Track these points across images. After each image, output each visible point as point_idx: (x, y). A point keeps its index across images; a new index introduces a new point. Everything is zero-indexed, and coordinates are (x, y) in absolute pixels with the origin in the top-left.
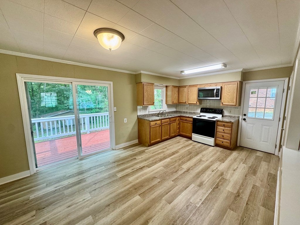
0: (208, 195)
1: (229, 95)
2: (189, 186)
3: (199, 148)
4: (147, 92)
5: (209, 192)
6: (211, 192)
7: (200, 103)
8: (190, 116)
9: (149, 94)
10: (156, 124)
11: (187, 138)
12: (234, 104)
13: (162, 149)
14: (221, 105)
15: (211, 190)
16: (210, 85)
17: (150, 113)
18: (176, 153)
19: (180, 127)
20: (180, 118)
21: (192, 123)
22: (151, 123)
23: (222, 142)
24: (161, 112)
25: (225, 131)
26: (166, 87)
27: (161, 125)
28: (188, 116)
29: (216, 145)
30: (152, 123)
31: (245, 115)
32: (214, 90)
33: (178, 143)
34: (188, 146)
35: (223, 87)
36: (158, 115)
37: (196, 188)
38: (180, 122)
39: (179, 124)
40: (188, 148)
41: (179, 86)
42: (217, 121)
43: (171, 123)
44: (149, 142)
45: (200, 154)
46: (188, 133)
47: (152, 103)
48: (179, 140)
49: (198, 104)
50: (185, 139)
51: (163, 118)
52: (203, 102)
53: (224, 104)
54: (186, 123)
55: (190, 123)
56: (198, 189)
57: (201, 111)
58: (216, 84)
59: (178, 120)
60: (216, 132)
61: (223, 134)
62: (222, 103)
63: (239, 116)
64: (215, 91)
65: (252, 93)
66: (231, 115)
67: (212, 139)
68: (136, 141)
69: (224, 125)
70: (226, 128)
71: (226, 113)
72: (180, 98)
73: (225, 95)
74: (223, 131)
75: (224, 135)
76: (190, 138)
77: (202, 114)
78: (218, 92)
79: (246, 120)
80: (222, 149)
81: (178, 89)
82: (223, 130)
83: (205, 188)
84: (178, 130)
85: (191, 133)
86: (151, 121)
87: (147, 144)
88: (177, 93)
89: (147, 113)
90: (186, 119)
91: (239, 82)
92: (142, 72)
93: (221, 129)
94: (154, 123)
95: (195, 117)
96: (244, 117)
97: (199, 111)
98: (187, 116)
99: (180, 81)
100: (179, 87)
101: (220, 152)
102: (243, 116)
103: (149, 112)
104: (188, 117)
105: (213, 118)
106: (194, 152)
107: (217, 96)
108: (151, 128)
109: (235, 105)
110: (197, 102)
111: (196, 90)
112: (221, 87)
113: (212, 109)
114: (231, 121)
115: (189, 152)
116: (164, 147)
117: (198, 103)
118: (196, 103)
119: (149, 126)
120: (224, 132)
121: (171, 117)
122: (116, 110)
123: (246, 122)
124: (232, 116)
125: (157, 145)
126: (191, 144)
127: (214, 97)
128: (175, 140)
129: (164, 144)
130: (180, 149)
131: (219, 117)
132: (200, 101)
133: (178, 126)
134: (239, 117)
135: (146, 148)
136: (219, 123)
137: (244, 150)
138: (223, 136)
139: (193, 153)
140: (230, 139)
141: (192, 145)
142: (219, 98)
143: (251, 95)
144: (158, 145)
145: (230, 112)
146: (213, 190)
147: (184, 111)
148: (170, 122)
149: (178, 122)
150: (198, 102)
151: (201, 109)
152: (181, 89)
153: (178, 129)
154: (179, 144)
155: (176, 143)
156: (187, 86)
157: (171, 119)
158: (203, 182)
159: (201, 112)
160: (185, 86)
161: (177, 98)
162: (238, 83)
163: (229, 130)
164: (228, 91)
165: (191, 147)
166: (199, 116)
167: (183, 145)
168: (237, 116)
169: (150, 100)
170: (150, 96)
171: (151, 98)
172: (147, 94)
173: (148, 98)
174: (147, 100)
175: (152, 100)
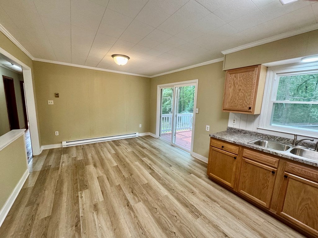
0: (80, 207)
2: (103, 196)
5: (81, 211)
6: (79, 213)
10: (224, 149)
15: (81, 216)
17: (261, 131)
30: (214, 142)
37: (95, 200)
47: (247, 109)
56: (93, 201)
83: (88, 210)
103: (258, 128)
122: (197, 112)
146: (78, 217)
158: (97, 214)
169: (242, 101)
170: (241, 94)
171: (245, 98)
172: (234, 90)
173: (234, 97)
174: (232, 101)
175: (246, 102)
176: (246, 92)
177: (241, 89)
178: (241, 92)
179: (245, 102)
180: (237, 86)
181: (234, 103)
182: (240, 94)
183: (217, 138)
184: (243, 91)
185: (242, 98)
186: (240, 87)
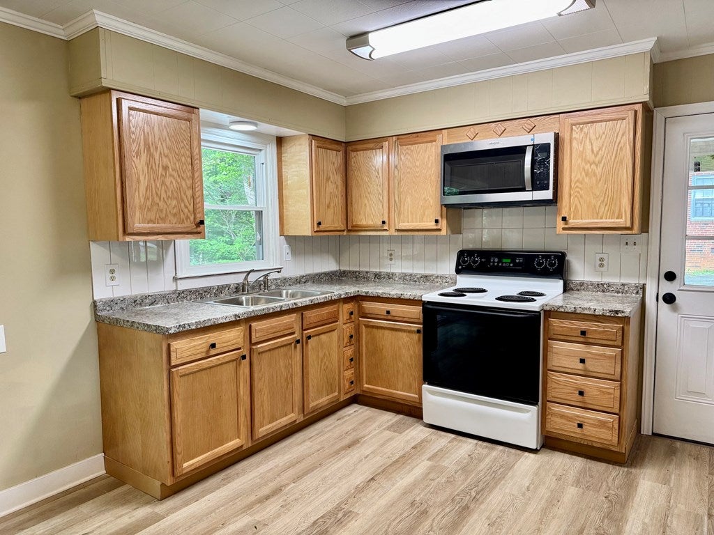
1: (595, 174)
3: (465, 470)
4: (151, 155)
7: (455, 228)
8: (409, 293)
9: (165, 168)
10: (213, 352)
11: (398, 412)
12: (624, 221)
13: (250, 507)
14: (559, 231)
16: (501, 126)
17: (183, 286)
18: (339, 522)
19: (358, 352)
20: (360, 308)
21: (419, 331)
22: (177, 345)
23: (580, 426)
24: (252, 278)
25: (591, 365)
26: (280, 141)
27: (248, 356)
28: (399, 292)
29: (551, 442)
30: (183, 348)
31: (670, 276)
32: (521, 150)
33: (349, 446)
34: (402, 461)
35: (565, 136)
36: (234, 294)
38: (357, 329)
39: (354, 338)
40: (405, 479)
41: (348, 144)
42: (545, 311)
43: (309, 337)
44: (169, 467)
45: (475, 516)
46: (400, 385)
47: (189, 225)
48: (354, 430)
49: (444, 232)
50: (389, 418)
51: (261, 307)
52: (466, 223)
53: (573, 222)
54: (387, 332)
55: (410, 332)
57: (458, 264)
58: (530, 120)
59: (346, 316)
60: (546, 370)
61: (582, 382)
62: (564, 219)
63: (644, 285)
64: (528, 158)
65: (697, 164)
66: (605, 280)
67: (528, 411)
68: (93, 467)
69: (583, 333)
70: (595, 350)
71: (580, 271)
72: (356, 207)
73: (576, 175)
74: (581, 366)
75: (586, 390)
76: (413, 411)
77: (465, 281)
78: (544, 163)
79: (677, 301)
80: (578, 463)
81: (340, 154)
82: (582, 361)
84: (349, 374)
85: (415, 385)
86: (177, 336)
87: (158, 484)
88: (338, 179)
89: (161, 283)
90: (388, 312)
91: (639, 108)
92: (103, 19)
93: (569, 354)
94: (201, 342)
95: (433, 296)
96: (667, 287)
97: (449, 267)
98: (393, 291)
99: (349, 113)
100: (348, 149)
101: (577, 483)
102: (664, 282)
103: (175, 279)
104: (400, 300)
105: (525, 297)
106: (442, 504)
107: (539, 182)
108: (176, 379)
109: (628, 225)
110: (437, 221)
111: (432, 158)
112: (557, 137)
113: (511, 255)
114: (617, 312)
115: (413, 504)
116: (266, 491)
117: (443, 224)
118: (432, 225)
119: (165, 366)
120: (585, 370)
121: (306, 301)
123: (675, 310)
124: (609, 285)
125: (222, 475)
126: (418, 447)
127: (523, 190)
128: (337, 432)
129: (271, 464)
130: (360, 490)
131: (549, 292)
132: (454, 213)
133: (349, 352)
134: (643, 287)
135: (143, 512)
136: (555, 323)
137: (679, 454)
138: (581, 393)
139: (433, 512)
140: (617, 406)
141: (428, 455)
142: (547, 195)
143: (694, 178)
144: (227, 480)
145: (602, 266)
147: (378, 270)
148: (303, 330)
149: (347, 329)
150: (445, 222)
151: (461, 254)
152: (358, 158)
153: (347, 363)
154: (355, 454)
155: (337, 452)
156: (385, 138)
157: (308, 314)
159: (458, 271)
160: (377, 143)
161: (339, 201)
162: (636, 112)
163: (610, 357)
164: (590, 157)
165: (420, 468)
166: (450, 290)
167: (378, 462)
168: (633, 281)
169: (174, 202)
170: (171, 182)
171: (182, 193)
172: (152, 167)
173: (154, 192)
174: (149, 203)
175: (186, 207)
176: (183, 178)
177: (169, 165)
178: (171, 175)
179: (182, 205)
180: (157, 156)
181: (155, 208)
182: (168, 180)
183: (194, 327)
184: (175, 175)
185: (175, 194)
186: (165, 160)
